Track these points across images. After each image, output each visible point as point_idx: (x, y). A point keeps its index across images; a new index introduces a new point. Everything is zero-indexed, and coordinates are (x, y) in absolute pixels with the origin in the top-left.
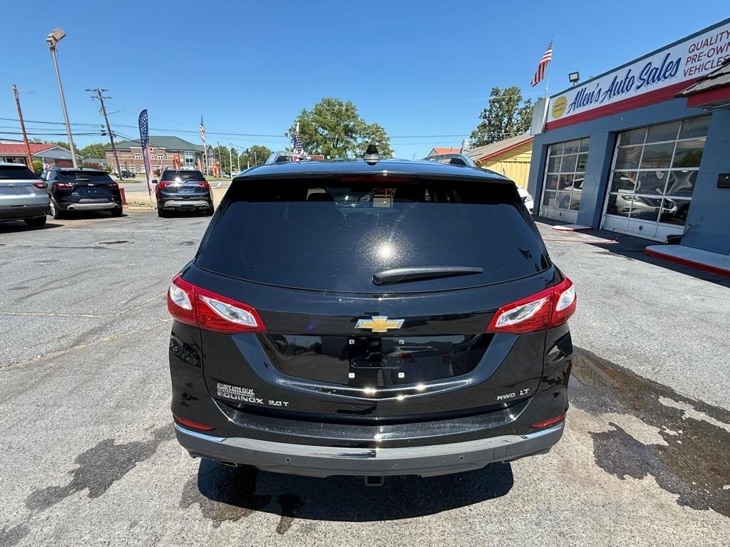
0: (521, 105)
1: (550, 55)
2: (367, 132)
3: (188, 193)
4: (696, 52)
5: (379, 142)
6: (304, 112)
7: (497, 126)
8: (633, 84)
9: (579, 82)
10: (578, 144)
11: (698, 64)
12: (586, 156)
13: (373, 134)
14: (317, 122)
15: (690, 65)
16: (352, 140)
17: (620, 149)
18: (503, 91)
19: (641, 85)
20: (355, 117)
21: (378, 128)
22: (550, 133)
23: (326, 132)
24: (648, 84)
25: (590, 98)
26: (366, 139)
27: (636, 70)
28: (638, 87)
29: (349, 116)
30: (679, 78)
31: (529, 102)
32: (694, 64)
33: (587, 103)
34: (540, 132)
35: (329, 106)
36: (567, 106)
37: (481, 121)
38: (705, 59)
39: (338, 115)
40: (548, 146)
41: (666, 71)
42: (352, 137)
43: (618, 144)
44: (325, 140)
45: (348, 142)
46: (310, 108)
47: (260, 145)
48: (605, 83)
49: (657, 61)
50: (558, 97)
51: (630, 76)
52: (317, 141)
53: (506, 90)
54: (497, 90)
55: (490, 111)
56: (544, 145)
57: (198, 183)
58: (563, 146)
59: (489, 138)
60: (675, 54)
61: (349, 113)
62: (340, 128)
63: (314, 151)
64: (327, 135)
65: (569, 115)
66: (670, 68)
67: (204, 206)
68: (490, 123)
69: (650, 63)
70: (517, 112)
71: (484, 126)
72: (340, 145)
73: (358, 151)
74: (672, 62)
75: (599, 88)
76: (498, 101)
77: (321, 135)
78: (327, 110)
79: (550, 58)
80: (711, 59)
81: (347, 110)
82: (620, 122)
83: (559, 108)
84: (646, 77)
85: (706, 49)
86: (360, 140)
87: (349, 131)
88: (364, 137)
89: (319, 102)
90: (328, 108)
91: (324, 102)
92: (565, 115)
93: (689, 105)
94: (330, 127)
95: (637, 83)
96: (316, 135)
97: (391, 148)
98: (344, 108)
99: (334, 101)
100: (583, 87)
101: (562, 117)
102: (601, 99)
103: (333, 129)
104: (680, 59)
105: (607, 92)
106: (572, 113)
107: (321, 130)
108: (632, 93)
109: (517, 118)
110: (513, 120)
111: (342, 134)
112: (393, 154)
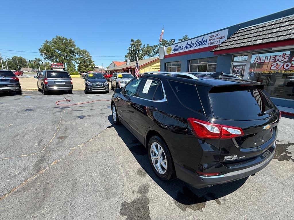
0: (142, 46)
1: (163, 32)
2: (81, 53)
3: (6, 83)
4: (211, 38)
5: (87, 57)
6: (47, 42)
7: (134, 53)
8: (193, 45)
9: (175, 43)
10: (177, 63)
11: (212, 42)
12: (180, 67)
13: (84, 54)
14: (54, 47)
15: (210, 42)
16: (74, 56)
17: (191, 65)
18: (135, 41)
19: (196, 46)
20: (74, 46)
21: (86, 51)
22: (166, 59)
23: (60, 52)
24: (198, 46)
25: (180, 48)
26: (81, 56)
27: (194, 41)
28: (195, 47)
29: (71, 46)
30: (207, 45)
31: (144, 45)
32: (211, 42)
33: (179, 50)
34: (163, 58)
35: (60, 40)
36: (172, 50)
37: (128, 51)
38: (214, 41)
39: (66, 44)
40: (166, 63)
41: (203, 43)
42: (73, 55)
43: (190, 64)
44: (60, 55)
45: (72, 57)
46: (50, 40)
47: (18, 56)
48: (185, 44)
49: (200, 39)
50: (168, 47)
51: (192, 43)
52: (56, 56)
53: (136, 40)
54: (133, 40)
55: (131, 48)
56: (164, 63)
57: (11, 78)
58: (171, 64)
59: (132, 58)
60: (205, 38)
61: (71, 44)
62: (67, 50)
63: (55, 60)
64: (60, 53)
65: (173, 53)
66: (204, 42)
67: (17, 90)
68: (131, 52)
69: (198, 40)
70: (141, 49)
71: (129, 53)
72: (68, 58)
73: (77, 61)
74: (205, 40)
75: (182, 45)
76: (134, 44)
77: (58, 53)
78: (60, 42)
79: (163, 33)
80: (215, 41)
81: (70, 43)
82: (191, 57)
83: (169, 50)
84: (197, 44)
85: (214, 38)
86: (77, 56)
87: (72, 52)
88: (80, 55)
89: (55, 37)
90: (59, 41)
91: (58, 38)
92: (171, 53)
93: (214, 54)
94: (62, 50)
95: (195, 45)
96: (55, 53)
97: (93, 60)
98: (68, 41)
99: (62, 37)
100: (177, 44)
101: (170, 54)
102: (183, 49)
103: (64, 51)
104: (207, 40)
105: (185, 47)
106: (174, 53)
107: (57, 51)
108: (193, 48)
109: (141, 51)
110: (140, 52)
111: (69, 53)
112: (94, 62)
